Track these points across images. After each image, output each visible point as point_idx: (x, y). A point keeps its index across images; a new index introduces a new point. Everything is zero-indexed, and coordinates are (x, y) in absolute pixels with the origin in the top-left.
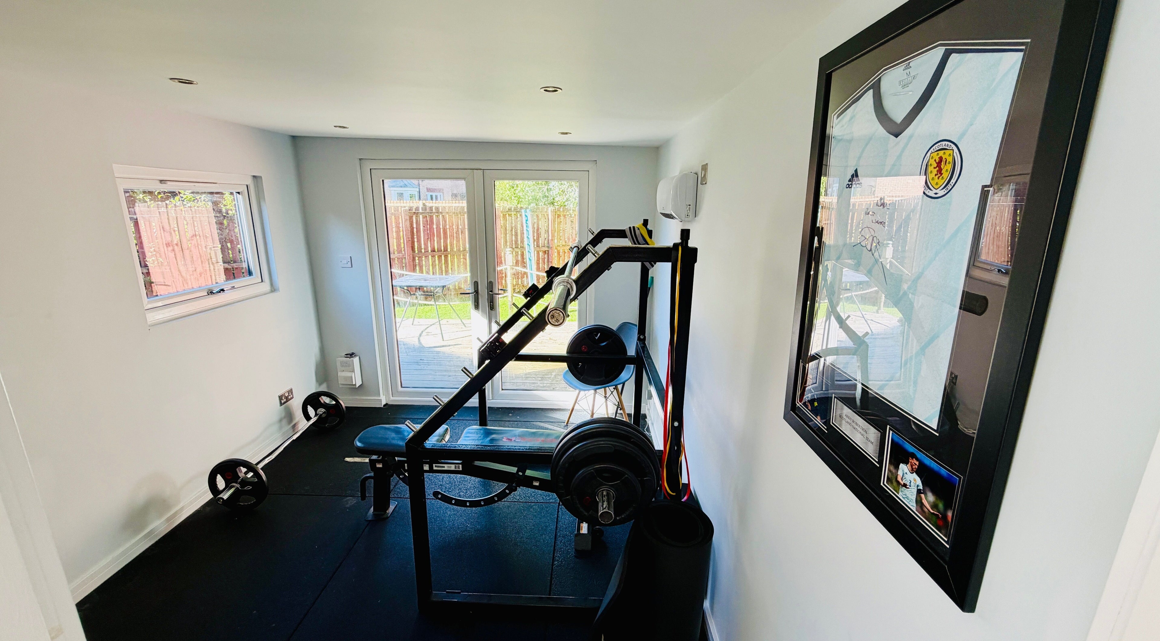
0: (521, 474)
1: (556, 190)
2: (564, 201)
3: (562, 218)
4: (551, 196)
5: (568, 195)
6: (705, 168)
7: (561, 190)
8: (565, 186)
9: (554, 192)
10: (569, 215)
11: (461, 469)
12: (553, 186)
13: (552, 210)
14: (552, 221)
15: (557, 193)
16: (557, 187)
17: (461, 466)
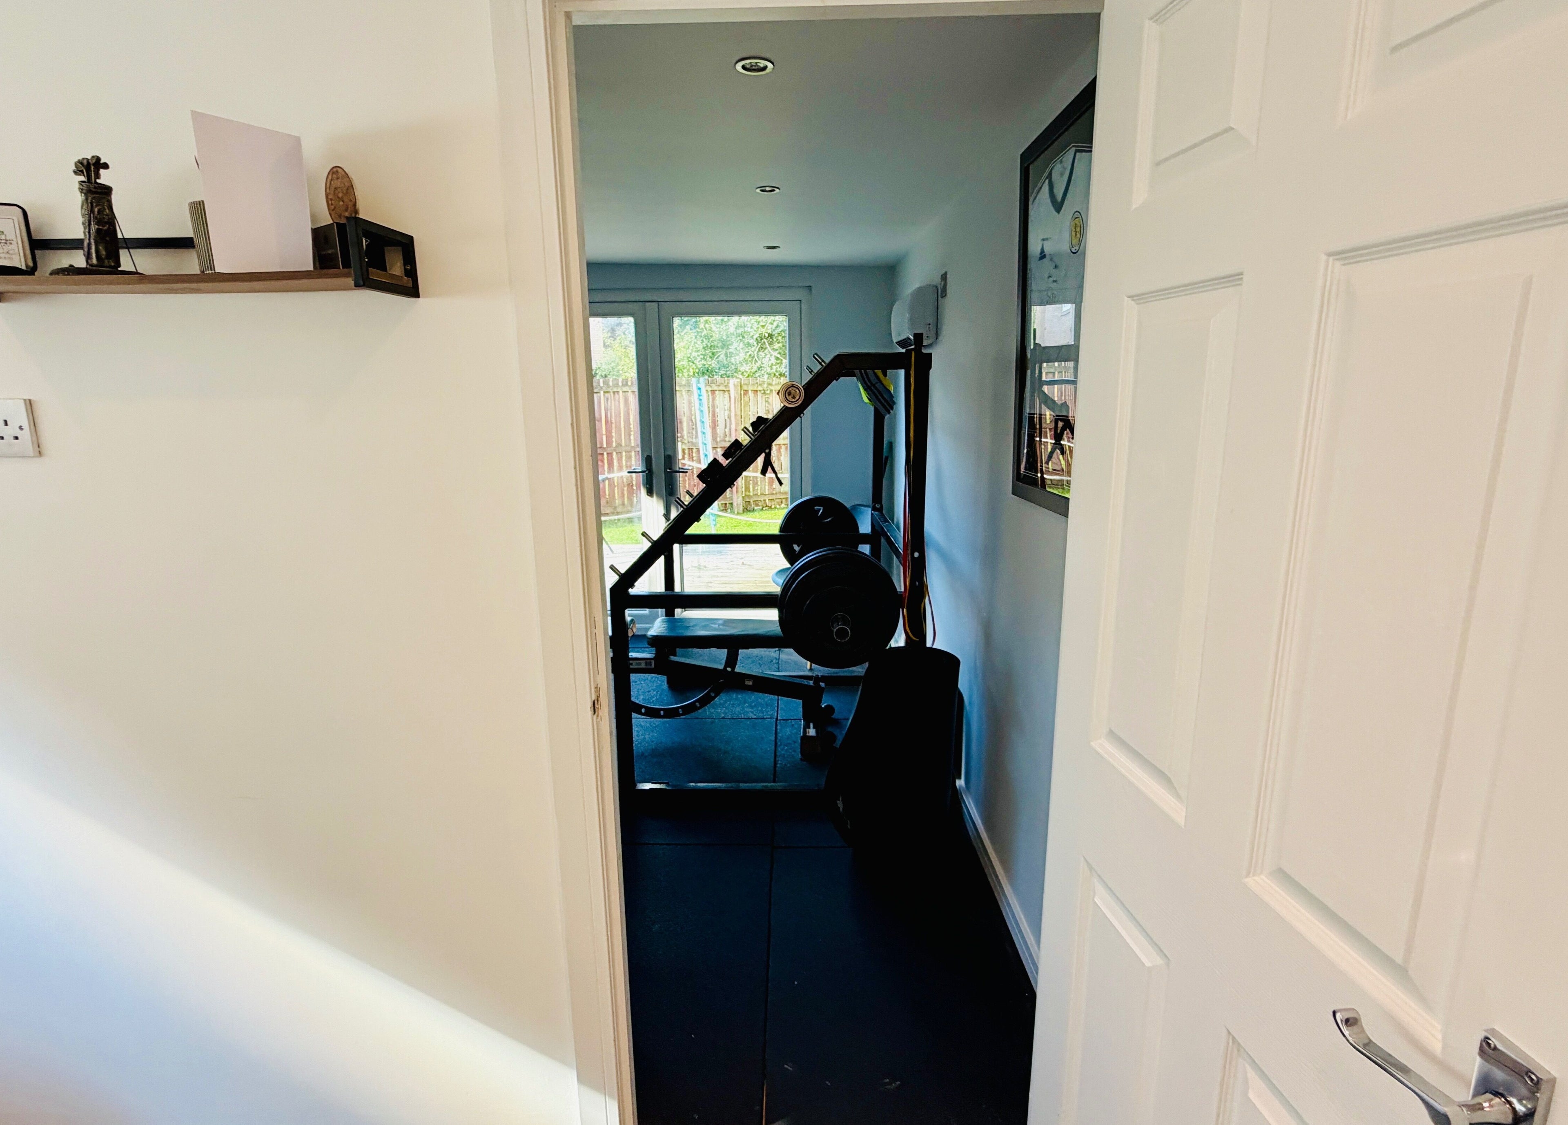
0: (729, 669)
1: (741, 355)
2: (753, 371)
3: (751, 394)
4: (733, 364)
5: (759, 362)
6: (944, 277)
7: (748, 354)
8: (753, 349)
9: (737, 357)
10: (763, 392)
11: (653, 666)
12: (736, 348)
13: (736, 383)
14: (735, 400)
15: (742, 359)
16: (741, 351)
17: (653, 662)
